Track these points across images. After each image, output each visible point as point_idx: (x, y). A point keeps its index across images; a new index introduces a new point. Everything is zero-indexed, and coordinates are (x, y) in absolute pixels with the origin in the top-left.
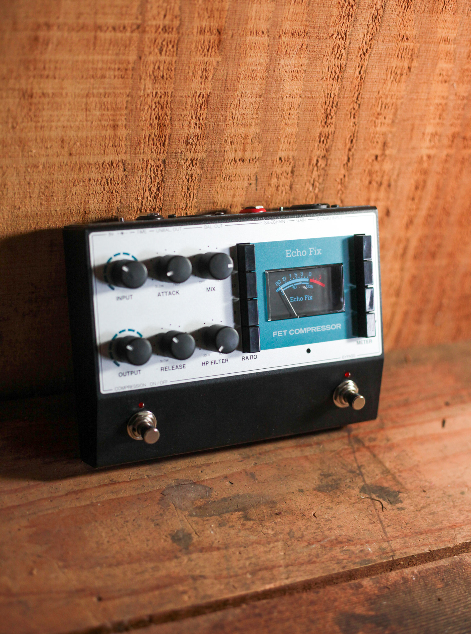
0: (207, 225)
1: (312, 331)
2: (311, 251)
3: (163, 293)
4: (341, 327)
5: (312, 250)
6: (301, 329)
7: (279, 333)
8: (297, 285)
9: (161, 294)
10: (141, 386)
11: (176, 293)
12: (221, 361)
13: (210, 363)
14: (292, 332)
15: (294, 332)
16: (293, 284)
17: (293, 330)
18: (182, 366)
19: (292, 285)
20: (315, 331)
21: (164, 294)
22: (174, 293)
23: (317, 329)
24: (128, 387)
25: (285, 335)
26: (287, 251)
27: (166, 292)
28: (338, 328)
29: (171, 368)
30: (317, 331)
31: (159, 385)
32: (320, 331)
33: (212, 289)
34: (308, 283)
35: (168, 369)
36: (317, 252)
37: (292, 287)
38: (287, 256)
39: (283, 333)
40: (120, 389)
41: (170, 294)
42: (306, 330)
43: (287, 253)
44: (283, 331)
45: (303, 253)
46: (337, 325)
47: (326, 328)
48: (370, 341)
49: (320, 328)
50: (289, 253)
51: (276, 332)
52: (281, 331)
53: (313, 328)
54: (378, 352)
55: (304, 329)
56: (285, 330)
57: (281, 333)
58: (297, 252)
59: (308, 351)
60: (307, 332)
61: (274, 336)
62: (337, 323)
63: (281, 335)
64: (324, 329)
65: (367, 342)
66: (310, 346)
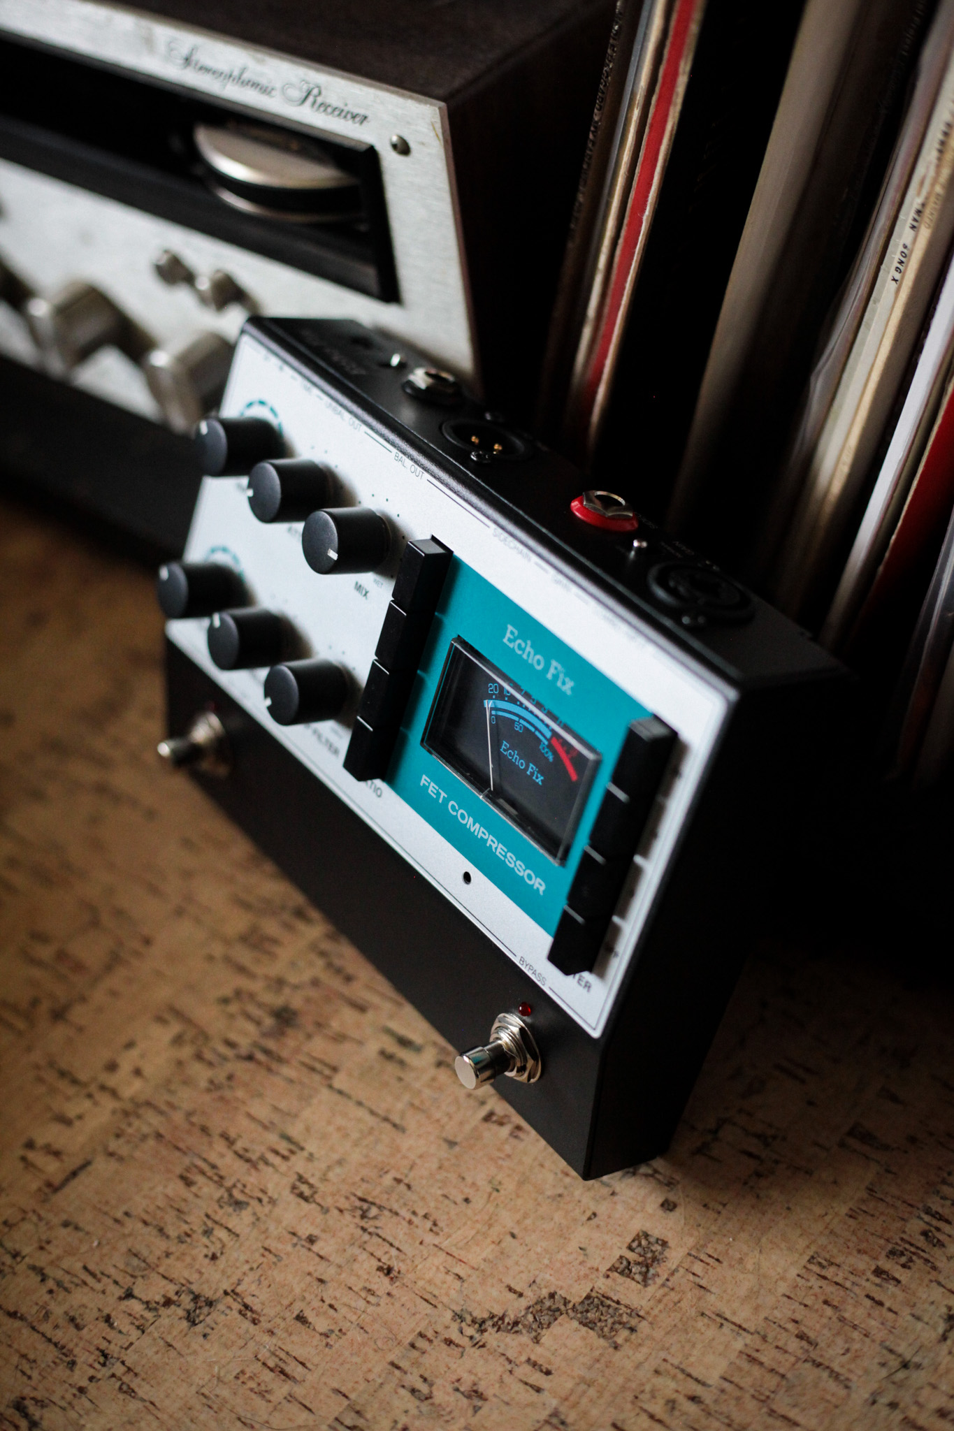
1: (488, 845)
2: (553, 670)
4: (544, 892)
5: (556, 668)
6: (471, 820)
7: (432, 788)
8: (525, 727)
14: (453, 807)
15: (457, 811)
16: (520, 717)
17: (457, 808)
19: (517, 719)
20: (494, 850)
23: (499, 849)
25: (440, 801)
26: (510, 628)
28: (538, 889)
30: (497, 853)
32: (503, 858)
33: (364, 592)
34: (546, 743)
36: (564, 683)
37: (515, 721)
38: (505, 640)
39: (438, 794)
42: (477, 830)
43: (508, 635)
44: (440, 791)
45: (535, 660)
46: (539, 880)
47: (515, 866)
48: (588, 985)
49: (504, 853)
50: (512, 637)
51: (429, 781)
52: (437, 788)
53: (492, 841)
54: (594, 1026)
55: (477, 825)
56: (446, 793)
57: (435, 792)
58: (528, 649)
59: (467, 877)
60: (479, 837)
61: (421, 784)
62: (540, 878)
63: (435, 796)
64: (510, 863)
65: (580, 979)
66: (475, 874)
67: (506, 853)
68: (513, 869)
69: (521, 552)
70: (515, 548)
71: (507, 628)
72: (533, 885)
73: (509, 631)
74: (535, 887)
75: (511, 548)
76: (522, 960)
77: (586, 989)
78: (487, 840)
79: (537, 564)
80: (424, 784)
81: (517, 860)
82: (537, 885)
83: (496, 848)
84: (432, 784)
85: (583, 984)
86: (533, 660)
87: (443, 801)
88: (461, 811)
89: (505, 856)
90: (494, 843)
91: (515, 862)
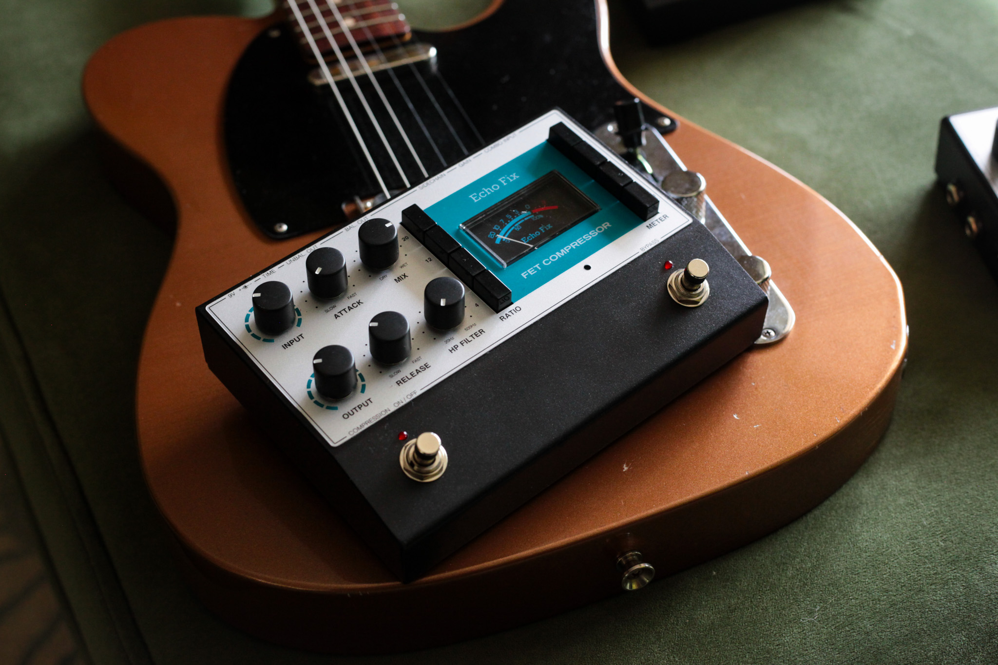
0: (348, 227)
1: (574, 248)
2: (503, 182)
3: (340, 312)
4: (610, 224)
5: (503, 180)
6: (557, 253)
7: (531, 271)
9: (339, 314)
10: (383, 413)
11: (357, 304)
12: (474, 336)
13: (460, 345)
14: (547, 262)
15: (550, 260)
16: (513, 225)
17: (548, 260)
18: (425, 367)
19: (514, 227)
21: (343, 312)
22: (355, 305)
24: (366, 423)
25: (540, 269)
26: (471, 196)
27: (344, 310)
28: (607, 227)
29: (410, 376)
30: (581, 244)
31: (408, 400)
32: (585, 242)
33: (403, 277)
34: (533, 216)
35: (407, 379)
37: (514, 230)
38: (476, 201)
39: (536, 269)
40: (355, 431)
41: (350, 308)
42: (565, 251)
43: (474, 199)
44: (534, 267)
45: (495, 188)
46: (603, 225)
47: (591, 235)
48: (664, 216)
49: (582, 240)
50: (476, 197)
51: (526, 272)
52: (532, 268)
53: (573, 245)
54: (687, 220)
55: (562, 251)
56: (536, 264)
57: (533, 270)
58: (486, 190)
59: (587, 267)
60: (568, 252)
61: (526, 278)
62: (603, 224)
63: (536, 272)
65: (661, 220)
66: (586, 262)
67: (583, 239)
68: (592, 237)
69: (438, 178)
70: (434, 180)
71: (471, 198)
72: (605, 229)
73: (472, 198)
74: (606, 228)
75: (434, 182)
76: (642, 249)
77: (667, 218)
78: (572, 248)
79: (448, 172)
80: (526, 276)
81: (588, 234)
82: (605, 227)
83: (578, 244)
84: (528, 271)
85: (664, 219)
86: (493, 190)
87: (540, 267)
88: (550, 258)
89: (584, 240)
90: (575, 244)
91: (589, 235)
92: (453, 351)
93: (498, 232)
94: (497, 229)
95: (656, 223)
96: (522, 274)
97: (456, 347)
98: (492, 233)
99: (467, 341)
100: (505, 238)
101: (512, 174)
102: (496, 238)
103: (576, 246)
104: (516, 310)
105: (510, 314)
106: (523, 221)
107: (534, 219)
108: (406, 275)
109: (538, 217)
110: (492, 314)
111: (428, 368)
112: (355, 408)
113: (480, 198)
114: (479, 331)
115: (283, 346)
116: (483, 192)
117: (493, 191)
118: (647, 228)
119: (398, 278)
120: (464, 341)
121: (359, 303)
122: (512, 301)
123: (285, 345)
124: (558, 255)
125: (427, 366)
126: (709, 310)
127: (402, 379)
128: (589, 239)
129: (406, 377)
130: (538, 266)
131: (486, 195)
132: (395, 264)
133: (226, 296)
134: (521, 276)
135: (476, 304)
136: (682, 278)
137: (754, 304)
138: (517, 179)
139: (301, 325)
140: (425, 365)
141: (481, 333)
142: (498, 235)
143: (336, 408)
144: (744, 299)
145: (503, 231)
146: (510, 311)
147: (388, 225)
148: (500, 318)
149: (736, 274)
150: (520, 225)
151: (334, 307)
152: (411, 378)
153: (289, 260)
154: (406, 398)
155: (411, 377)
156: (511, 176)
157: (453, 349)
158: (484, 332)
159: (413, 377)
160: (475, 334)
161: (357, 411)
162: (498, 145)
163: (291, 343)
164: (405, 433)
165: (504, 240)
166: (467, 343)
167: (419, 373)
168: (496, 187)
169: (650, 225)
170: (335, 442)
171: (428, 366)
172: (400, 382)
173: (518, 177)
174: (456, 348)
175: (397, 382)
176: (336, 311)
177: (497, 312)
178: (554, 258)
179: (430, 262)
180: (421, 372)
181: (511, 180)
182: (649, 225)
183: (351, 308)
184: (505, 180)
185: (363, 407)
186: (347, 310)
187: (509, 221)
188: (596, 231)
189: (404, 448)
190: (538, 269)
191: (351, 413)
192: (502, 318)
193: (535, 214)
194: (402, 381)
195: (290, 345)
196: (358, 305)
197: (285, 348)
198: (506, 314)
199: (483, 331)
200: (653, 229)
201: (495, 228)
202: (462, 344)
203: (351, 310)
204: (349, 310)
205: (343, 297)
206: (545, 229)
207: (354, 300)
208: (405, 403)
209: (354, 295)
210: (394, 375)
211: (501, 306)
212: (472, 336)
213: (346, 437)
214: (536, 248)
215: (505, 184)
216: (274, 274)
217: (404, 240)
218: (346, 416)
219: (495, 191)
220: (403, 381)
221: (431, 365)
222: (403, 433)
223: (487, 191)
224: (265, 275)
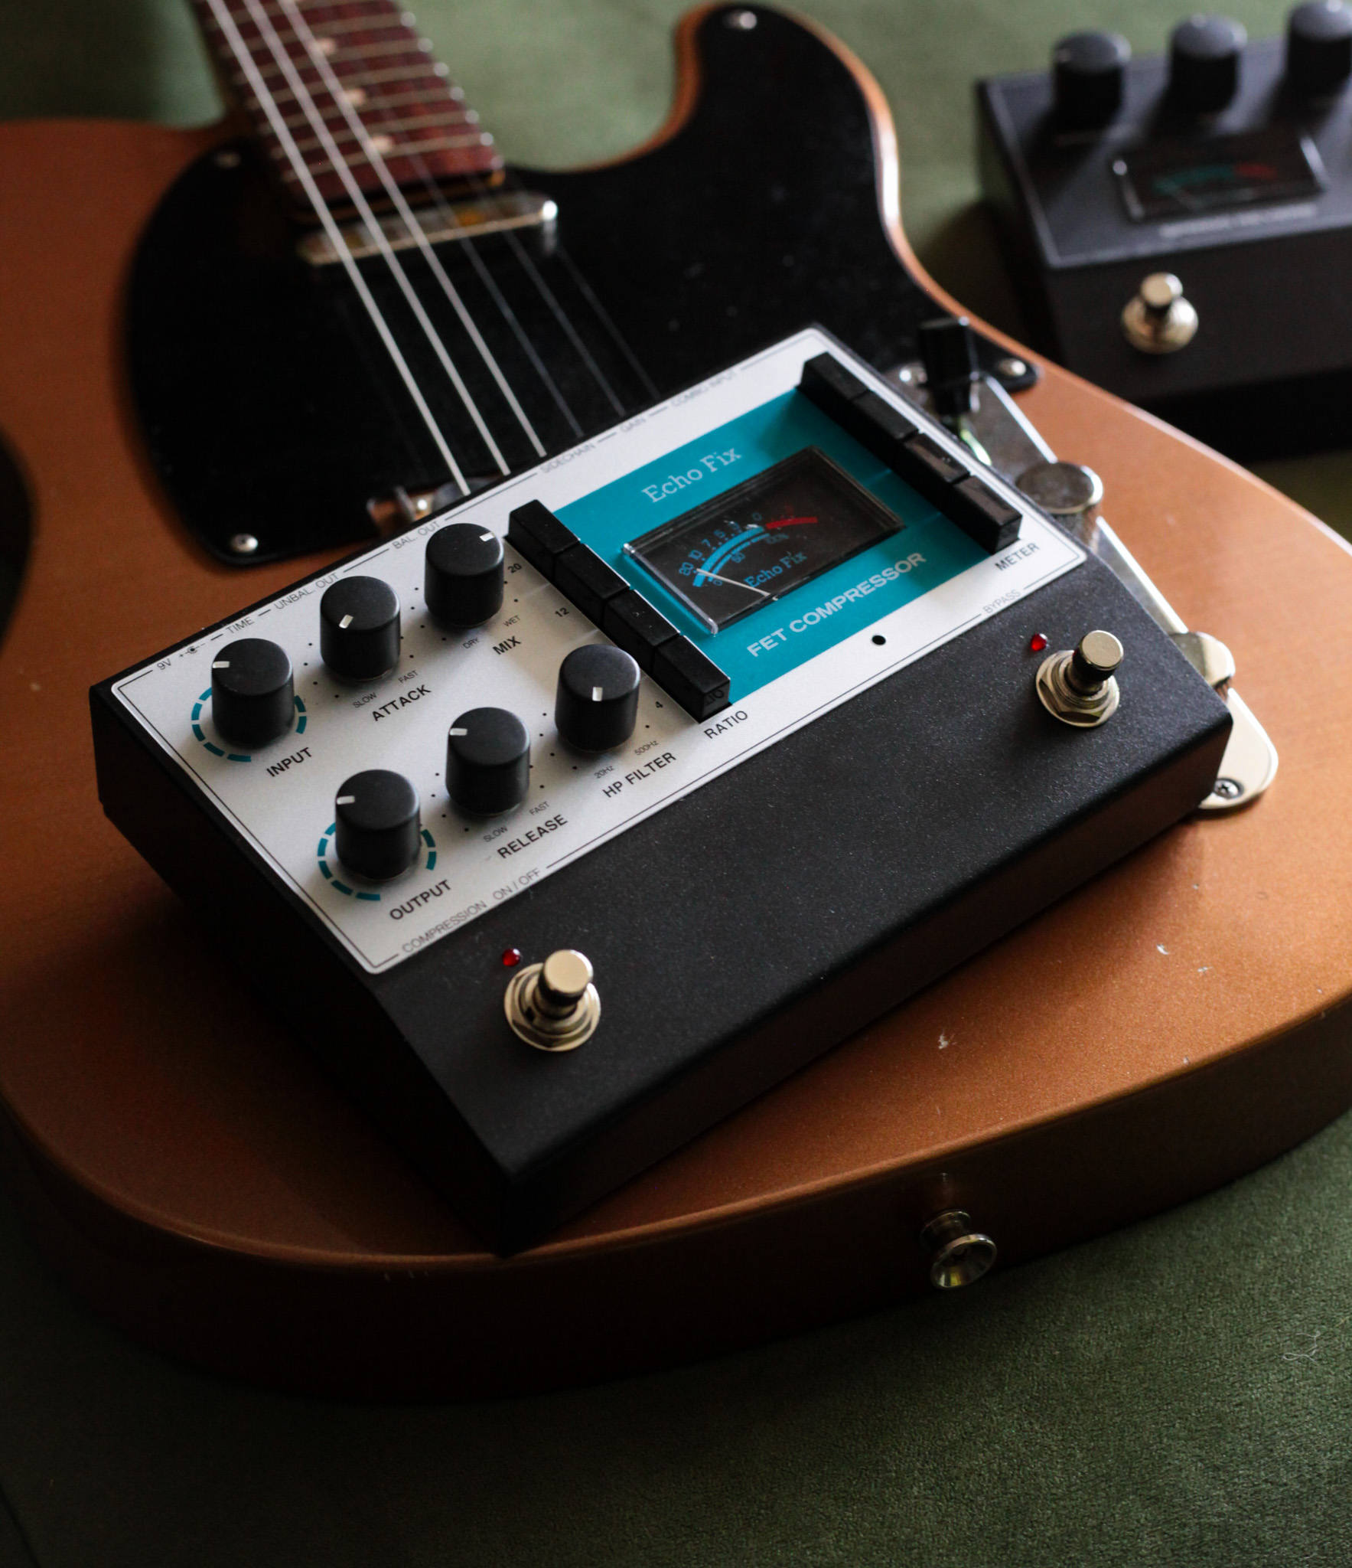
0: (399, 540)
1: (853, 600)
2: (709, 465)
3: (384, 708)
4: (924, 557)
5: (709, 461)
6: (819, 610)
7: (766, 643)
9: (382, 712)
10: (473, 910)
11: (418, 693)
12: (654, 765)
13: (625, 782)
14: (797, 626)
15: (804, 623)
16: (729, 552)
17: (799, 621)
18: (555, 822)
19: (730, 556)
20: (861, 596)
21: (390, 708)
22: (414, 695)
23: (862, 590)
24: (437, 929)
25: (784, 638)
26: (646, 491)
27: (392, 703)
28: (918, 562)
29: (525, 840)
30: (866, 593)
31: (521, 888)
32: (873, 589)
33: (511, 643)
34: (767, 535)
35: (519, 846)
36: (727, 458)
37: (730, 561)
38: (655, 500)
39: (776, 639)
40: (416, 943)
41: (403, 701)
42: (833, 606)
43: (651, 495)
44: (773, 634)
45: (693, 476)
46: (909, 558)
47: (886, 578)
48: (1031, 546)
50: (656, 492)
51: (756, 644)
52: (768, 637)
53: (850, 594)
54: (1075, 556)
55: (828, 605)
56: (778, 629)
57: (771, 641)
58: (676, 480)
59: (879, 640)
60: (841, 607)
61: (756, 655)
62: (908, 555)
63: (776, 644)
64: (881, 582)
65: (1024, 553)
66: (876, 629)
67: (870, 583)
68: (888, 581)
69: (580, 452)
70: (572, 456)
71: (645, 493)
72: (913, 566)
73: (648, 493)
74: (916, 565)
75: (571, 459)
76: (987, 609)
77: (1035, 549)
78: (848, 600)
79: (600, 441)
80: (757, 652)
81: (881, 573)
82: (914, 562)
83: (860, 593)
84: (762, 642)
85: (1029, 551)
86: (689, 480)
87: (786, 636)
88: (805, 618)
89: (873, 586)
90: (853, 593)
91: (883, 577)
92: (611, 794)
93: (699, 564)
94: (696, 558)
95: (1015, 558)
96: (750, 648)
97: (617, 786)
98: (687, 566)
99: (640, 775)
100: (713, 576)
101: (727, 450)
102: (693, 576)
103: (856, 598)
104: (737, 718)
105: (725, 725)
106: (748, 544)
107: (769, 542)
108: (517, 639)
109: (778, 538)
110: (689, 724)
111: (561, 824)
112: (415, 899)
113: (664, 496)
114: (664, 756)
115: (268, 770)
116: (670, 484)
117: (689, 483)
118: (996, 567)
119: (501, 645)
120: (633, 776)
121: (422, 691)
122: (730, 699)
123: (273, 768)
124: (820, 613)
125: (558, 822)
126: (1118, 734)
127: (509, 845)
128: (882, 584)
129: (518, 840)
130: (782, 633)
131: (675, 490)
132: (493, 617)
133: (153, 666)
134: (748, 651)
135: (657, 703)
136: (1066, 669)
137: (1205, 727)
138: (737, 461)
139: (307, 728)
140: (555, 819)
141: (667, 759)
142: (698, 570)
143: (377, 898)
144: (1186, 717)
145: (710, 563)
146: (726, 720)
147: (485, 538)
148: (706, 732)
149: (1170, 666)
150: (743, 551)
151: (372, 696)
152: (528, 844)
153: (280, 600)
154: (518, 883)
155: (528, 841)
156: (725, 454)
157: (612, 790)
158: (674, 759)
159: (533, 841)
160: (655, 761)
161: (419, 904)
162: (699, 392)
163: (284, 765)
164: (516, 952)
165: (710, 580)
166: (640, 778)
167: (545, 834)
168: (695, 475)
169: (1002, 562)
170: (376, 964)
171: (562, 822)
172: (507, 852)
173: (739, 457)
174: (617, 788)
175: (499, 851)
176: (375, 705)
177: (701, 719)
178: (811, 618)
179: (564, 616)
180: (548, 832)
181: (726, 463)
182: (999, 563)
183: (407, 701)
184: (713, 462)
185: (431, 898)
186: (398, 703)
187: (720, 543)
188: (894, 570)
189: (513, 982)
190: (780, 639)
191: (408, 908)
192: (709, 733)
193: (773, 532)
194: (509, 850)
195: (282, 769)
196: (421, 695)
197: (273, 775)
198: (718, 725)
199: (671, 757)
200: (1009, 570)
201: (692, 555)
202: (630, 780)
203: (407, 704)
204: (403, 704)
205: (390, 678)
206: (792, 563)
207: (413, 685)
208: (515, 892)
209: (411, 675)
210: (493, 836)
211: (707, 710)
212: (648, 765)
213: (396, 956)
214: (774, 599)
215: (713, 470)
216: (250, 626)
217: (513, 572)
218: (397, 914)
219: (694, 482)
220: (512, 848)
221: (568, 820)
222: (511, 951)
223: (677, 482)
224: (232, 628)
